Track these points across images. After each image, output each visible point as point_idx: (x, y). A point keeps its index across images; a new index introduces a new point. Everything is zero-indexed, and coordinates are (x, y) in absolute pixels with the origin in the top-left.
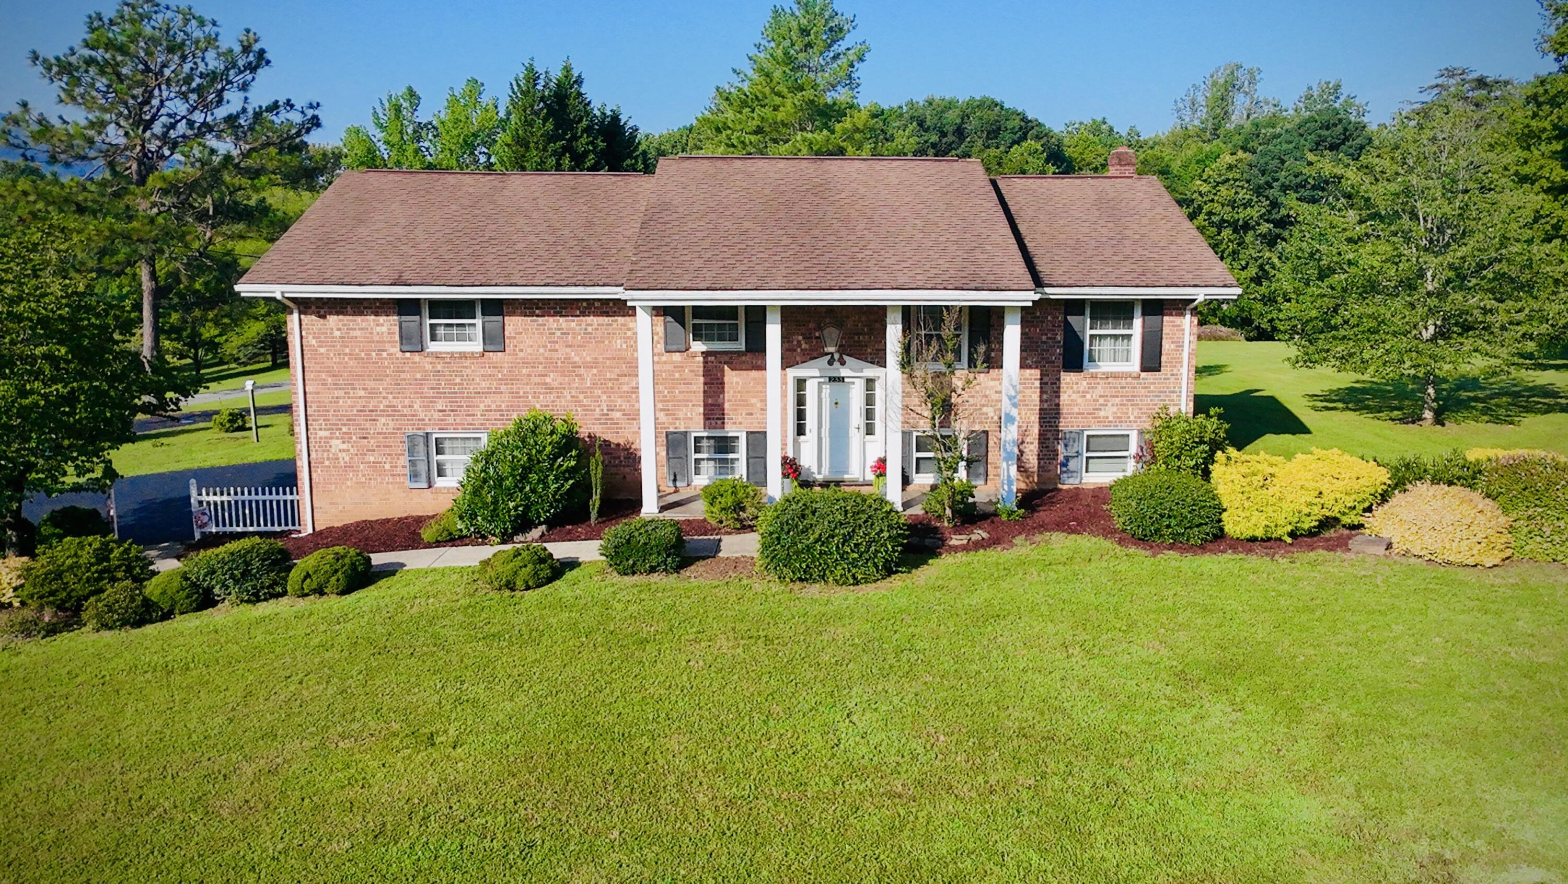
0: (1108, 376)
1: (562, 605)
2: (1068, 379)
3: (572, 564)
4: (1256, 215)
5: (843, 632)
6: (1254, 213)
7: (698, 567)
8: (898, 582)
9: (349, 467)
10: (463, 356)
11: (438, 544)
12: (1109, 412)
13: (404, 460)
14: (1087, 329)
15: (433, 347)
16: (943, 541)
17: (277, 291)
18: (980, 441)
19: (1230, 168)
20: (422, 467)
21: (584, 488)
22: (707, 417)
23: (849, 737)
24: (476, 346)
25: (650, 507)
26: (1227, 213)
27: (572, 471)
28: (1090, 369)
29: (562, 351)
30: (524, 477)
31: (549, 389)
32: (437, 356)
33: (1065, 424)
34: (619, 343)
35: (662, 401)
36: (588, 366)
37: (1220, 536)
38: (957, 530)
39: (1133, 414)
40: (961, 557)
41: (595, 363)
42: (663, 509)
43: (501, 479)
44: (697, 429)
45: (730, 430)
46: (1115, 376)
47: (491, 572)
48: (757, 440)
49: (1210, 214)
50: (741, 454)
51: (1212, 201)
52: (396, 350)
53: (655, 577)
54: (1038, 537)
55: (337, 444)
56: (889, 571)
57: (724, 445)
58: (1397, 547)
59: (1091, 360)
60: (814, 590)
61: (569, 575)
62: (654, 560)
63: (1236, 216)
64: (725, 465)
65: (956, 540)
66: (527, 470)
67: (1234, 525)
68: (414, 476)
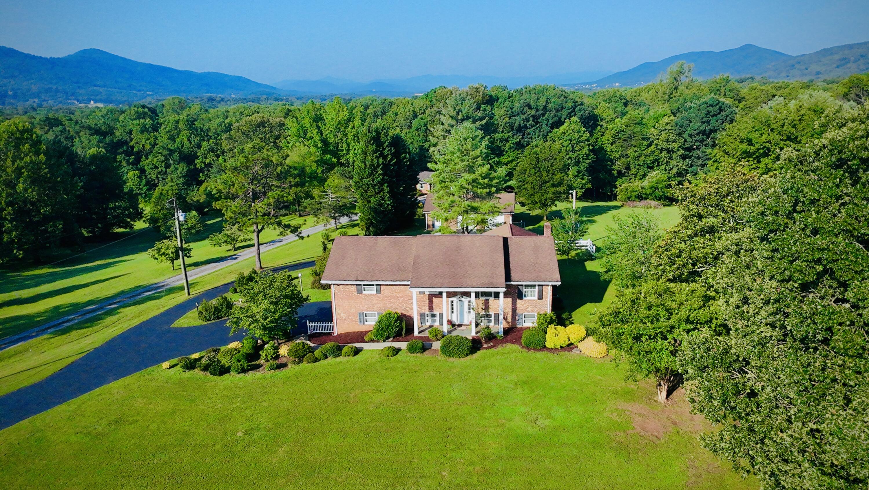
0: (529, 300)
1: (399, 362)
2: (518, 301)
3: (399, 350)
4: (677, 147)
5: (455, 371)
6: (675, 145)
7: (427, 352)
8: (469, 357)
9: (345, 319)
10: (371, 295)
11: (369, 342)
12: (529, 309)
13: (358, 318)
14: (524, 290)
15: (364, 292)
16: (482, 346)
17: (329, 282)
18: (497, 316)
19: (667, 124)
20: (362, 320)
21: (401, 329)
22: (429, 309)
23: (452, 394)
24: (375, 292)
25: (416, 333)
26: (665, 145)
27: (398, 326)
28: (524, 298)
29: (395, 294)
30: (388, 327)
31: (391, 302)
32: (365, 295)
33: (518, 312)
34: (408, 292)
35: (419, 306)
36: (401, 297)
37: (545, 347)
38: (486, 342)
39: (536, 310)
40: (485, 351)
41: (402, 297)
42: (419, 333)
43: (383, 328)
44: (427, 312)
45: (435, 313)
46: (531, 300)
47: (383, 353)
48: (441, 315)
49: (657, 145)
50: (437, 318)
51: (658, 139)
52: (356, 293)
53: (418, 354)
54: (504, 345)
55: (342, 314)
56: (467, 355)
57: (433, 316)
58: (582, 352)
59: (525, 296)
60: (451, 359)
61: (400, 353)
62: (417, 351)
63: (668, 146)
64: (434, 321)
65: (485, 346)
66: (388, 326)
67: (548, 345)
68: (361, 322)
